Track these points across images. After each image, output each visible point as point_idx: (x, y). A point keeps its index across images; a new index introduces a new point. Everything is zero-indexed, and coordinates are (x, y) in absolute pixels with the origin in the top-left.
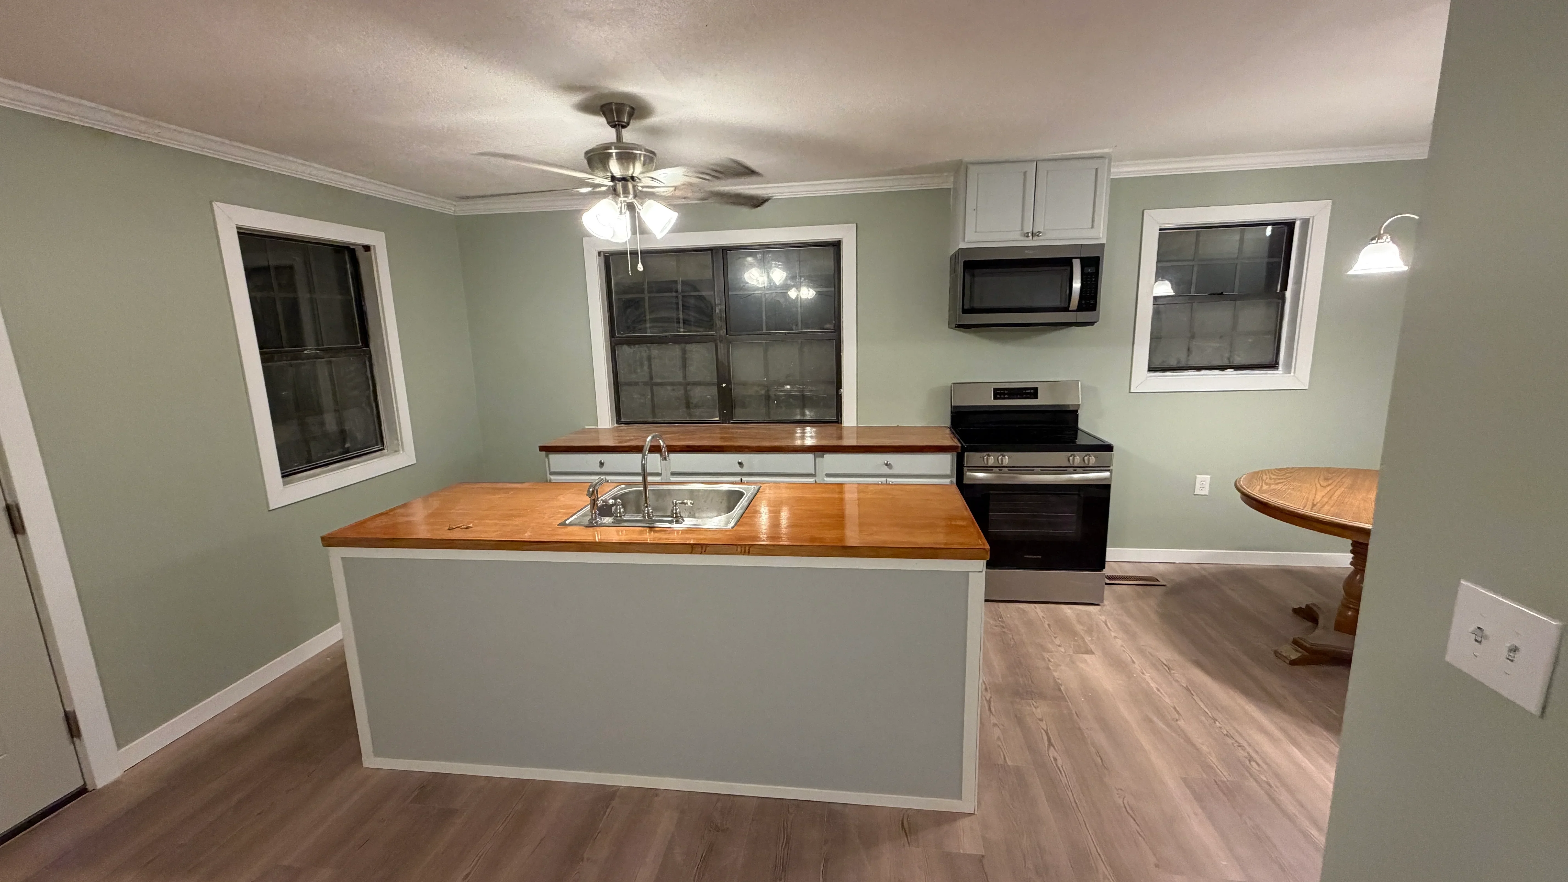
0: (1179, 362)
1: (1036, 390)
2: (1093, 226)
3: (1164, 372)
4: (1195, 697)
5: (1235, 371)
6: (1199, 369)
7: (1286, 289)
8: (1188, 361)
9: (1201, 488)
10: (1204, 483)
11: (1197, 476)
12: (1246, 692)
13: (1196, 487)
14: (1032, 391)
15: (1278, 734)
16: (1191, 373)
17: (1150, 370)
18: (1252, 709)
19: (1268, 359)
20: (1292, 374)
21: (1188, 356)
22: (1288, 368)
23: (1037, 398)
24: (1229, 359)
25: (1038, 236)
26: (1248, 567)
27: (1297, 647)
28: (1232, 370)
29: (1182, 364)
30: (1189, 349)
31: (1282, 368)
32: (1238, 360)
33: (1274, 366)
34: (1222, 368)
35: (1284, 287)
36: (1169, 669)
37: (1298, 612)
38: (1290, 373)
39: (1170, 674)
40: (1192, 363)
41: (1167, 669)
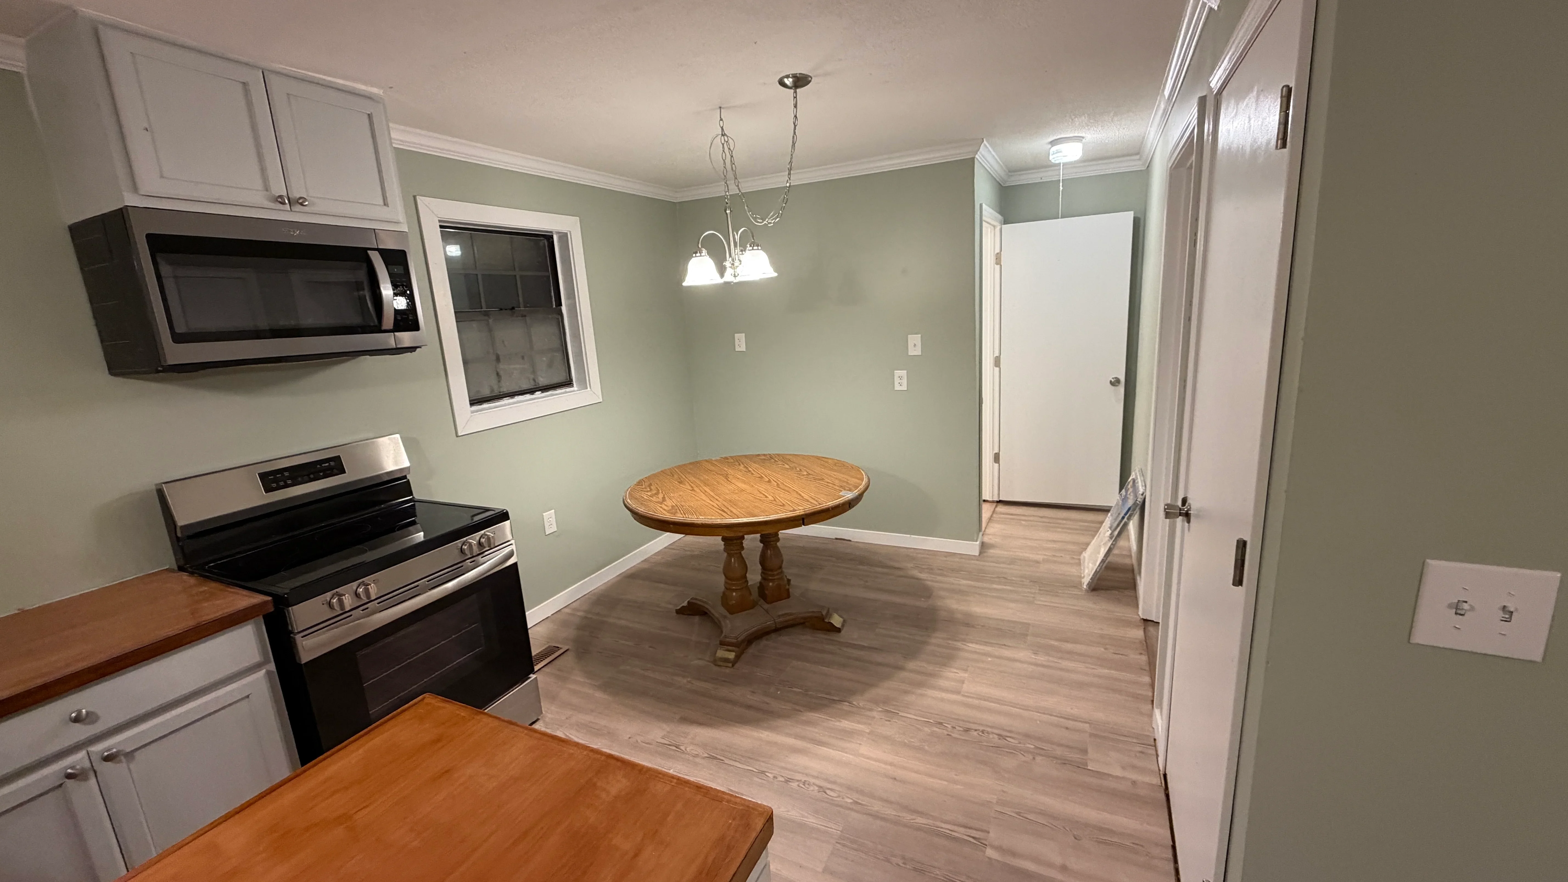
0: (492, 391)
1: (337, 459)
2: (386, 204)
3: (481, 405)
4: (727, 761)
5: (542, 392)
6: (512, 395)
7: (561, 305)
8: (500, 387)
9: (549, 525)
10: (550, 519)
11: (544, 514)
12: (744, 721)
13: (546, 526)
14: (332, 463)
15: (799, 743)
16: (506, 401)
17: (473, 403)
18: (765, 735)
19: (561, 378)
20: (589, 389)
21: (499, 381)
22: (584, 384)
23: (344, 472)
24: (534, 380)
25: (302, 204)
26: (603, 588)
27: (726, 647)
28: (540, 392)
29: (496, 393)
30: (498, 374)
31: (576, 385)
32: (543, 381)
33: (568, 383)
34: (532, 391)
35: (559, 304)
36: (677, 748)
37: (681, 612)
38: (587, 389)
39: (683, 753)
40: (505, 389)
41: (674, 748)
